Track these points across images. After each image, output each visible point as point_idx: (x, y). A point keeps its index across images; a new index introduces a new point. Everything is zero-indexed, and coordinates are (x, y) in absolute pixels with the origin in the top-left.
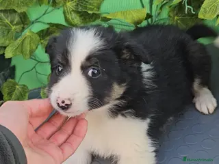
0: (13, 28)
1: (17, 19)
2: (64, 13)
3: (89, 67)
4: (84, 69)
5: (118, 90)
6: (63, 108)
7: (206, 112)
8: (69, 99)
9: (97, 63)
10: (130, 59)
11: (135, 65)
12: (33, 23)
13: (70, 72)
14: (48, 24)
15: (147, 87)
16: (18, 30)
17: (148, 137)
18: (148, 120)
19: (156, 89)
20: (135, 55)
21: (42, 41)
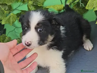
0: (5, 12)
1: (7, 8)
2: (28, 6)
3: (38, 28)
4: (36, 28)
5: (51, 38)
6: (28, 45)
7: (88, 50)
8: (30, 42)
9: (41, 26)
10: (56, 24)
11: (58, 27)
12: (14, 10)
13: (30, 30)
14: (21, 10)
15: (62, 37)
16: (8, 13)
17: (62, 59)
18: (63, 51)
19: (66, 38)
20: (58, 23)
21: (18, 18)
